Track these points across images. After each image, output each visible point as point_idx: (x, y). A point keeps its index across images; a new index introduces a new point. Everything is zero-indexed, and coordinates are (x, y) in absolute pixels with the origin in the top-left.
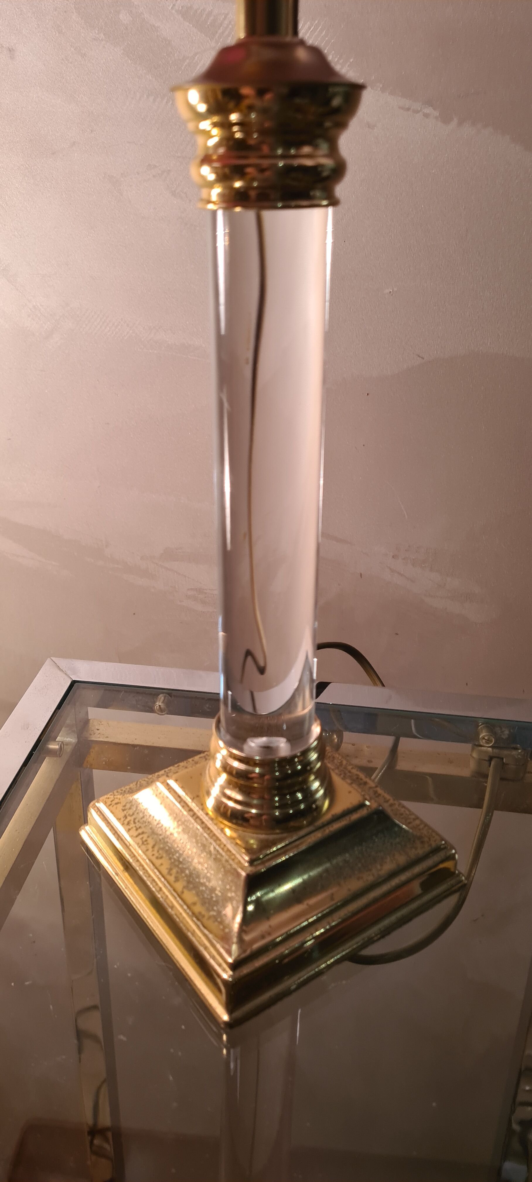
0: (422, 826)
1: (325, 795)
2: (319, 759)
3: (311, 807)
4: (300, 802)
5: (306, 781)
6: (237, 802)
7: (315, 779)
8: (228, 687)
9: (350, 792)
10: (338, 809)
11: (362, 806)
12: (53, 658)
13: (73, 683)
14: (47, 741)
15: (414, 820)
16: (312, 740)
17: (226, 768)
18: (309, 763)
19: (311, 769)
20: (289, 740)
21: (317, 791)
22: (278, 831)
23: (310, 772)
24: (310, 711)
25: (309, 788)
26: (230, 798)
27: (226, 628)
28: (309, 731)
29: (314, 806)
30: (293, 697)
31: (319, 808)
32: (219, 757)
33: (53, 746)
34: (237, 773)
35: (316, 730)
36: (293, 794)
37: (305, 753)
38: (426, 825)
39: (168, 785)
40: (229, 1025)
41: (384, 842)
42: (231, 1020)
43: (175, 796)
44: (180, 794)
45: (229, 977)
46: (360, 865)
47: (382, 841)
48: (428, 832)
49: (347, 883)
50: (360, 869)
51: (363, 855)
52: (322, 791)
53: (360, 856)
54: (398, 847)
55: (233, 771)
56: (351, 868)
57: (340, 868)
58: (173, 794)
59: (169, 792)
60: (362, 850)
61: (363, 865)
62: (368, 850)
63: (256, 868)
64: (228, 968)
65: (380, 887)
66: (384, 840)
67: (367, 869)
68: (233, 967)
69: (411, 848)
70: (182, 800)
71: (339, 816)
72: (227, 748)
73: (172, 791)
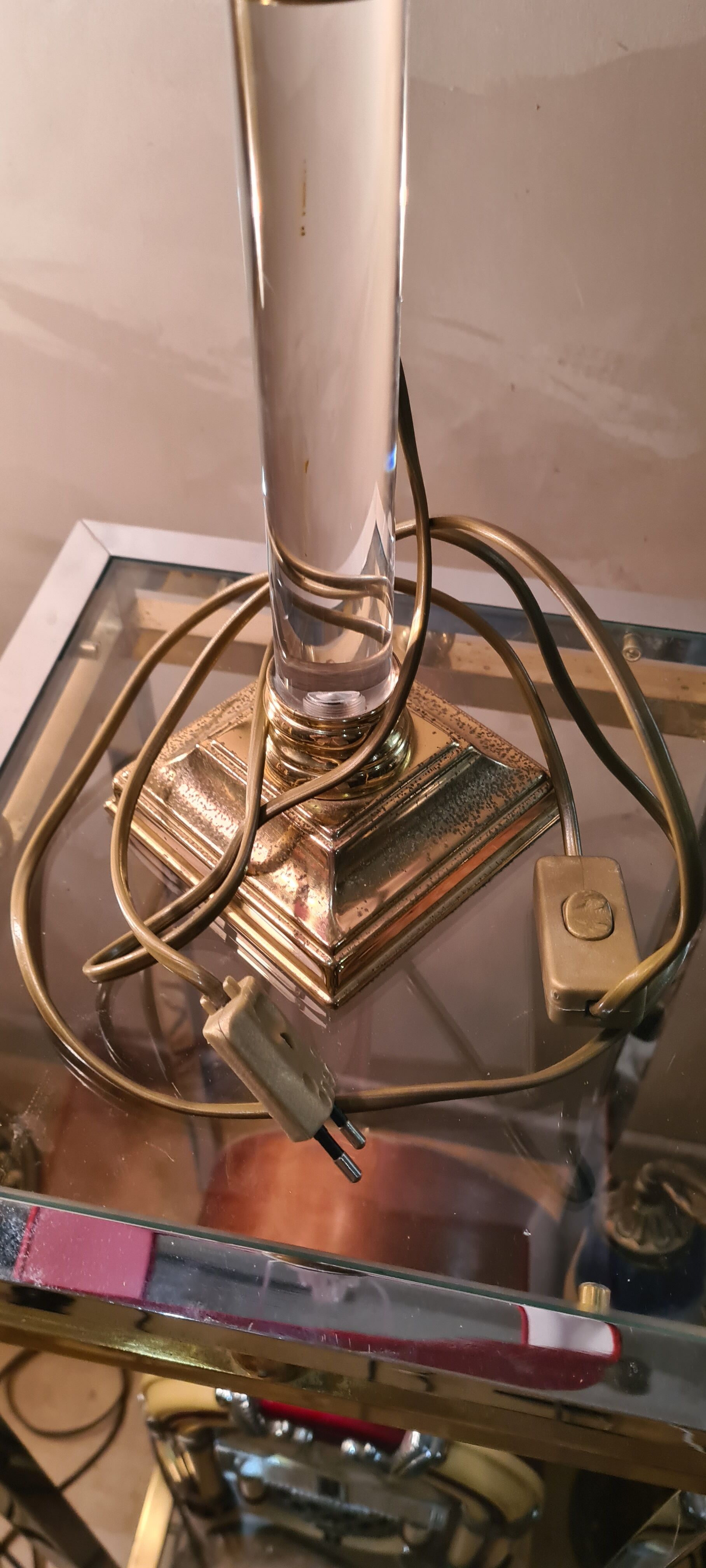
0: (517, 757)
1: (406, 750)
3: (387, 767)
6: (292, 762)
9: (434, 733)
10: (424, 755)
11: (449, 749)
12: (88, 522)
13: (112, 559)
14: (80, 641)
15: (508, 750)
17: (280, 725)
21: (396, 748)
26: (287, 759)
29: (391, 766)
31: (398, 767)
32: (273, 708)
33: (88, 646)
34: (294, 732)
38: (522, 754)
39: (212, 749)
40: (334, 1006)
41: (479, 785)
42: (335, 1001)
43: (225, 760)
44: (230, 757)
45: (328, 961)
46: (455, 816)
47: (476, 784)
48: (526, 764)
49: (443, 839)
50: (455, 821)
51: (457, 804)
52: (403, 745)
53: (454, 805)
54: (495, 788)
55: (289, 728)
56: (446, 821)
57: (434, 824)
58: (221, 758)
59: (215, 755)
60: (455, 799)
61: (458, 816)
62: (462, 797)
63: (342, 841)
64: (327, 953)
65: (479, 837)
66: (478, 782)
67: (462, 819)
68: (333, 951)
69: (509, 786)
70: (235, 767)
71: (423, 767)
72: (281, 703)
73: (219, 754)
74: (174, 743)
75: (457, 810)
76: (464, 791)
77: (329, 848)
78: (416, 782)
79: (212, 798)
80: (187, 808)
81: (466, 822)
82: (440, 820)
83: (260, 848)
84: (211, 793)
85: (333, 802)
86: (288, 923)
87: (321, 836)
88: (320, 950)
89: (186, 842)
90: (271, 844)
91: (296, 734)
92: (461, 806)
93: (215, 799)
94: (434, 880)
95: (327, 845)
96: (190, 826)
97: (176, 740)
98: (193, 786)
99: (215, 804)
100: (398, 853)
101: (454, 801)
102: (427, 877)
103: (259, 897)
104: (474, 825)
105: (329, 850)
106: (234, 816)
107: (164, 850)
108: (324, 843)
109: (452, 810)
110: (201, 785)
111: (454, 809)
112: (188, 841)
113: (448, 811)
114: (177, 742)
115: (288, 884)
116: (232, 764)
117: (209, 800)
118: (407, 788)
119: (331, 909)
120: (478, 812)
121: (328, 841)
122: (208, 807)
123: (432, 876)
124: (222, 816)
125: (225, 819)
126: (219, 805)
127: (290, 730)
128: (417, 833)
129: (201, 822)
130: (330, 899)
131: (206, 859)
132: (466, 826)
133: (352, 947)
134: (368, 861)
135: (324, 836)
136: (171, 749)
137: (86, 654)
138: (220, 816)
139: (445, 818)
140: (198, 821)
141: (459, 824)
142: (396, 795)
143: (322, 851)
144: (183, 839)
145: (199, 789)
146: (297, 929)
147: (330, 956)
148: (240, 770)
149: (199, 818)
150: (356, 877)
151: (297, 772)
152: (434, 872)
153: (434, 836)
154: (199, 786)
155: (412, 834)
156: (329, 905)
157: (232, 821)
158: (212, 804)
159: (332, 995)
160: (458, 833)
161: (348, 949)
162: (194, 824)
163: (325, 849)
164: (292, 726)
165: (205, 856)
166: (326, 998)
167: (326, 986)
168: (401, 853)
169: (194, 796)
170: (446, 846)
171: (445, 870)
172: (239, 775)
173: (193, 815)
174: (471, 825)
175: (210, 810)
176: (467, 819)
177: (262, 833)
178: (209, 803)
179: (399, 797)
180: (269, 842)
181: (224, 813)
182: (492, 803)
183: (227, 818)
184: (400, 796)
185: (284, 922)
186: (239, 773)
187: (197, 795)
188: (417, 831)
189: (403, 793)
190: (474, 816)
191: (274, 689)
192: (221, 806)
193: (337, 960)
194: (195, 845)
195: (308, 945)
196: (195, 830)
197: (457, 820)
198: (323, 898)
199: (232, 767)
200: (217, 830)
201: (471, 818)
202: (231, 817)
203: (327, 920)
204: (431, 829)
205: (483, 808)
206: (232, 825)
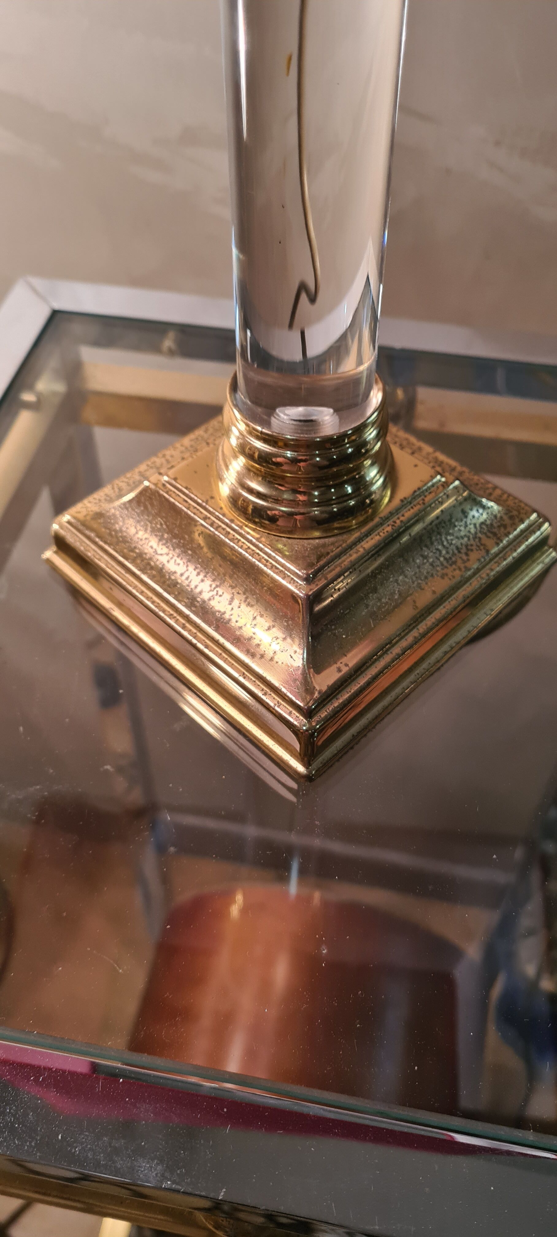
1: (384, 486)
2: (378, 437)
3: (363, 502)
4: (349, 497)
5: (359, 468)
6: (259, 495)
7: (372, 464)
8: (246, 324)
9: (416, 466)
10: (405, 490)
11: (434, 484)
12: (30, 279)
13: (55, 313)
14: (19, 392)
15: (493, 489)
16: (369, 413)
17: (245, 450)
18: (365, 443)
19: (367, 451)
20: (336, 411)
21: (374, 481)
22: (317, 534)
23: (365, 456)
24: (369, 369)
25: (363, 478)
26: (251, 491)
27: (244, 244)
28: (367, 395)
29: (368, 501)
30: (343, 337)
31: (376, 503)
32: (235, 432)
33: (30, 397)
34: (260, 456)
35: (376, 397)
36: (340, 486)
37: (360, 430)
39: (164, 485)
40: (309, 778)
41: (466, 526)
42: (310, 772)
43: (177, 498)
44: (184, 493)
45: (305, 726)
46: (442, 559)
47: (463, 523)
48: (515, 503)
49: (429, 584)
50: (442, 564)
51: (444, 546)
52: (381, 480)
53: (440, 547)
54: (484, 529)
55: (254, 453)
56: (431, 564)
57: (419, 567)
58: (173, 495)
59: (167, 493)
60: (441, 539)
61: (445, 559)
62: (449, 538)
63: (317, 585)
64: (302, 716)
65: (469, 583)
66: (466, 522)
67: (450, 562)
68: (309, 714)
69: (499, 527)
70: (190, 504)
71: (406, 503)
72: (246, 421)
73: (171, 491)
74: (121, 484)
75: (444, 552)
76: (451, 531)
77: (302, 593)
78: (398, 518)
79: (164, 541)
80: (135, 552)
81: (454, 566)
82: (426, 563)
83: (220, 596)
84: (163, 536)
85: (305, 541)
86: (255, 681)
87: (292, 579)
88: (294, 712)
89: (134, 591)
90: (233, 591)
91: (264, 459)
92: (447, 548)
93: (167, 542)
94: (421, 631)
95: (299, 590)
96: (138, 572)
97: (123, 482)
98: (142, 529)
99: (167, 547)
100: (380, 600)
101: (440, 541)
102: (414, 628)
103: (220, 651)
104: (463, 569)
105: (302, 595)
106: (189, 561)
107: (110, 603)
108: (296, 587)
109: (438, 552)
110: (151, 527)
111: (440, 551)
112: (137, 591)
113: (434, 553)
114: (124, 483)
115: (254, 636)
116: (186, 501)
117: (161, 543)
118: (389, 525)
119: (305, 663)
120: (467, 554)
121: (301, 585)
122: (159, 552)
123: (419, 627)
124: (175, 560)
125: (179, 564)
126: (172, 549)
127: (256, 455)
128: (401, 578)
129: (152, 568)
130: (304, 652)
131: (157, 610)
132: (455, 570)
133: (330, 709)
134: (347, 609)
135: (295, 579)
136: (117, 490)
137: (27, 406)
138: (173, 560)
139: (431, 560)
140: (148, 567)
141: (446, 567)
142: (376, 532)
143: (294, 597)
144: (130, 588)
145: (148, 531)
146: (265, 688)
147: (306, 719)
148: (195, 508)
149: (149, 564)
150: (333, 627)
151: (262, 505)
152: (421, 621)
153: (420, 581)
154: (149, 528)
155: (395, 579)
156: (303, 659)
157: (187, 566)
158: (164, 547)
159: (307, 765)
160: (446, 578)
161: (326, 711)
162: (143, 571)
163: (297, 594)
164: (258, 449)
165: (156, 607)
166: (301, 768)
167: (300, 755)
168: (383, 600)
169: (144, 539)
170: (434, 592)
171: (433, 620)
172: (194, 514)
173: (142, 561)
174: (460, 569)
175: (161, 555)
176: (455, 563)
177: (222, 579)
178: (161, 546)
179: (380, 536)
180: (230, 589)
181: (178, 557)
182: (482, 545)
183: (181, 562)
184: (381, 534)
185: (249, 680)
186: (195, 511)
187: (146, 539)
188: (401, 574)
189: (385, 531)
190: (463, 560)
191: (236, 406)
192: (174, 550)
193: (314, 724)
194: (144, 594)
195: (279, 707)
196: (145, 578)
197: (445, 563)
198: (296, 652)
199: (186, 505)
200: (170, 577)
201: (459, 562)
202: (185, 561)
203: (301, 676)
204: (416, 573)
205: (472, 550)
206: (187, 570)
